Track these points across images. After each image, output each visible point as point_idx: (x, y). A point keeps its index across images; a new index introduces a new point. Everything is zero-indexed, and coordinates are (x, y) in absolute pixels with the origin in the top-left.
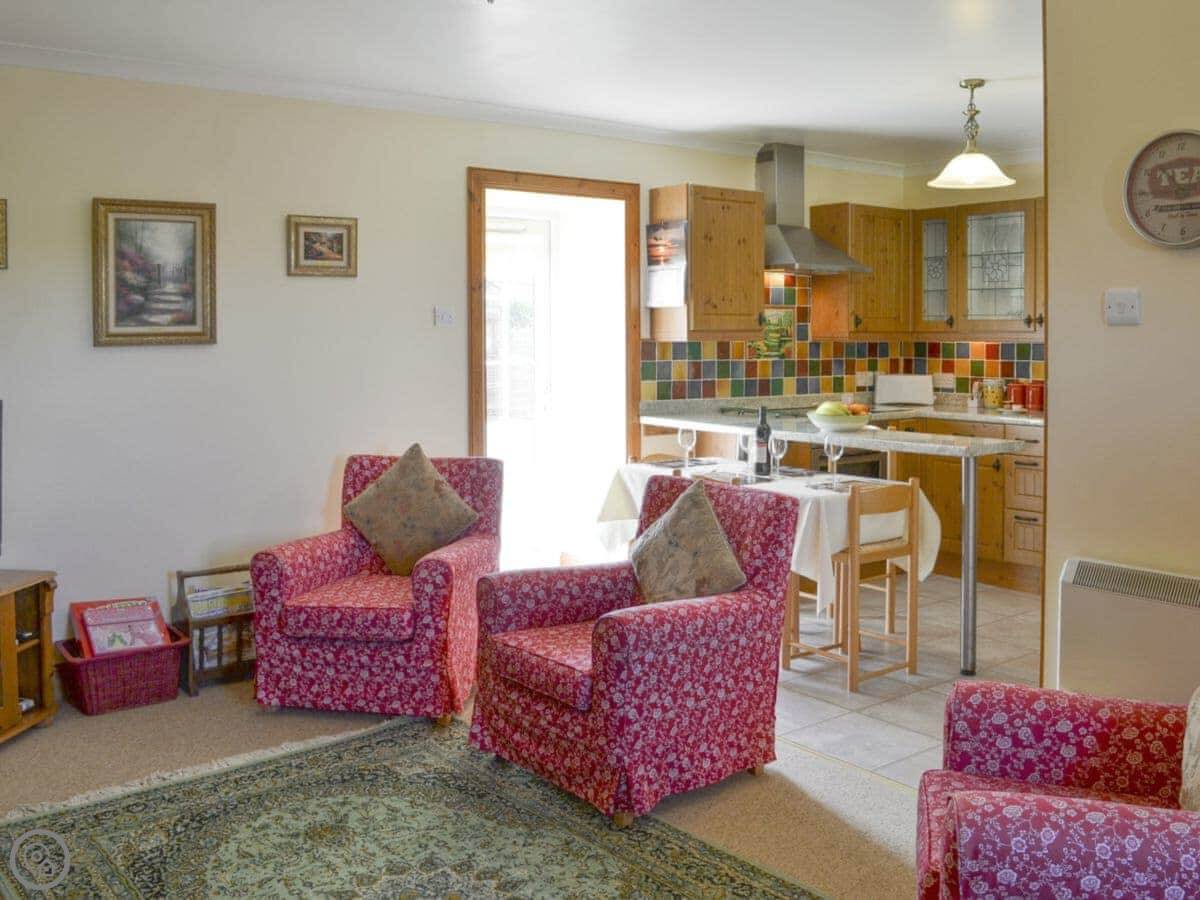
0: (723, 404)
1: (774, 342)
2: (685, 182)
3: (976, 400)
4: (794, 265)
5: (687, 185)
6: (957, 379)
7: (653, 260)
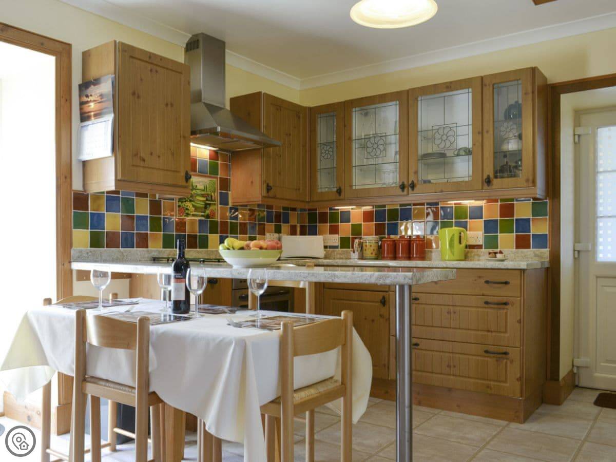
0: (155, 254)
1: (201, 204)
2: (113, 40)
3: (357, 253)
4: (216, 128)
5: (115, 41)
6: (341, 238)
7: (84, 117)
